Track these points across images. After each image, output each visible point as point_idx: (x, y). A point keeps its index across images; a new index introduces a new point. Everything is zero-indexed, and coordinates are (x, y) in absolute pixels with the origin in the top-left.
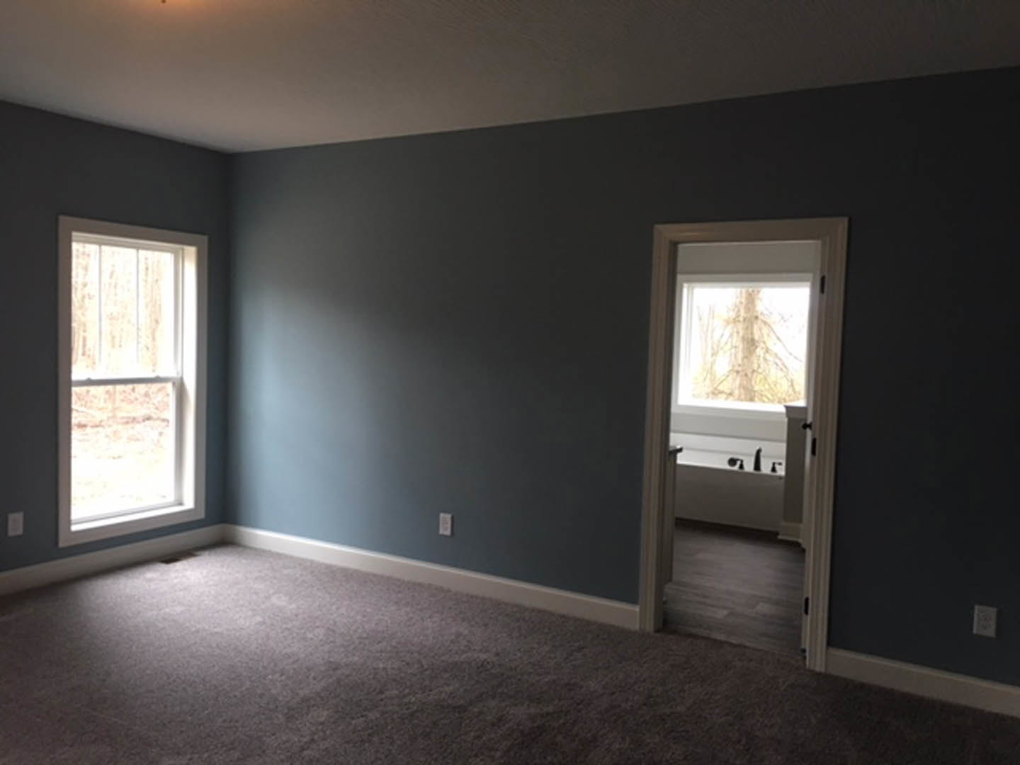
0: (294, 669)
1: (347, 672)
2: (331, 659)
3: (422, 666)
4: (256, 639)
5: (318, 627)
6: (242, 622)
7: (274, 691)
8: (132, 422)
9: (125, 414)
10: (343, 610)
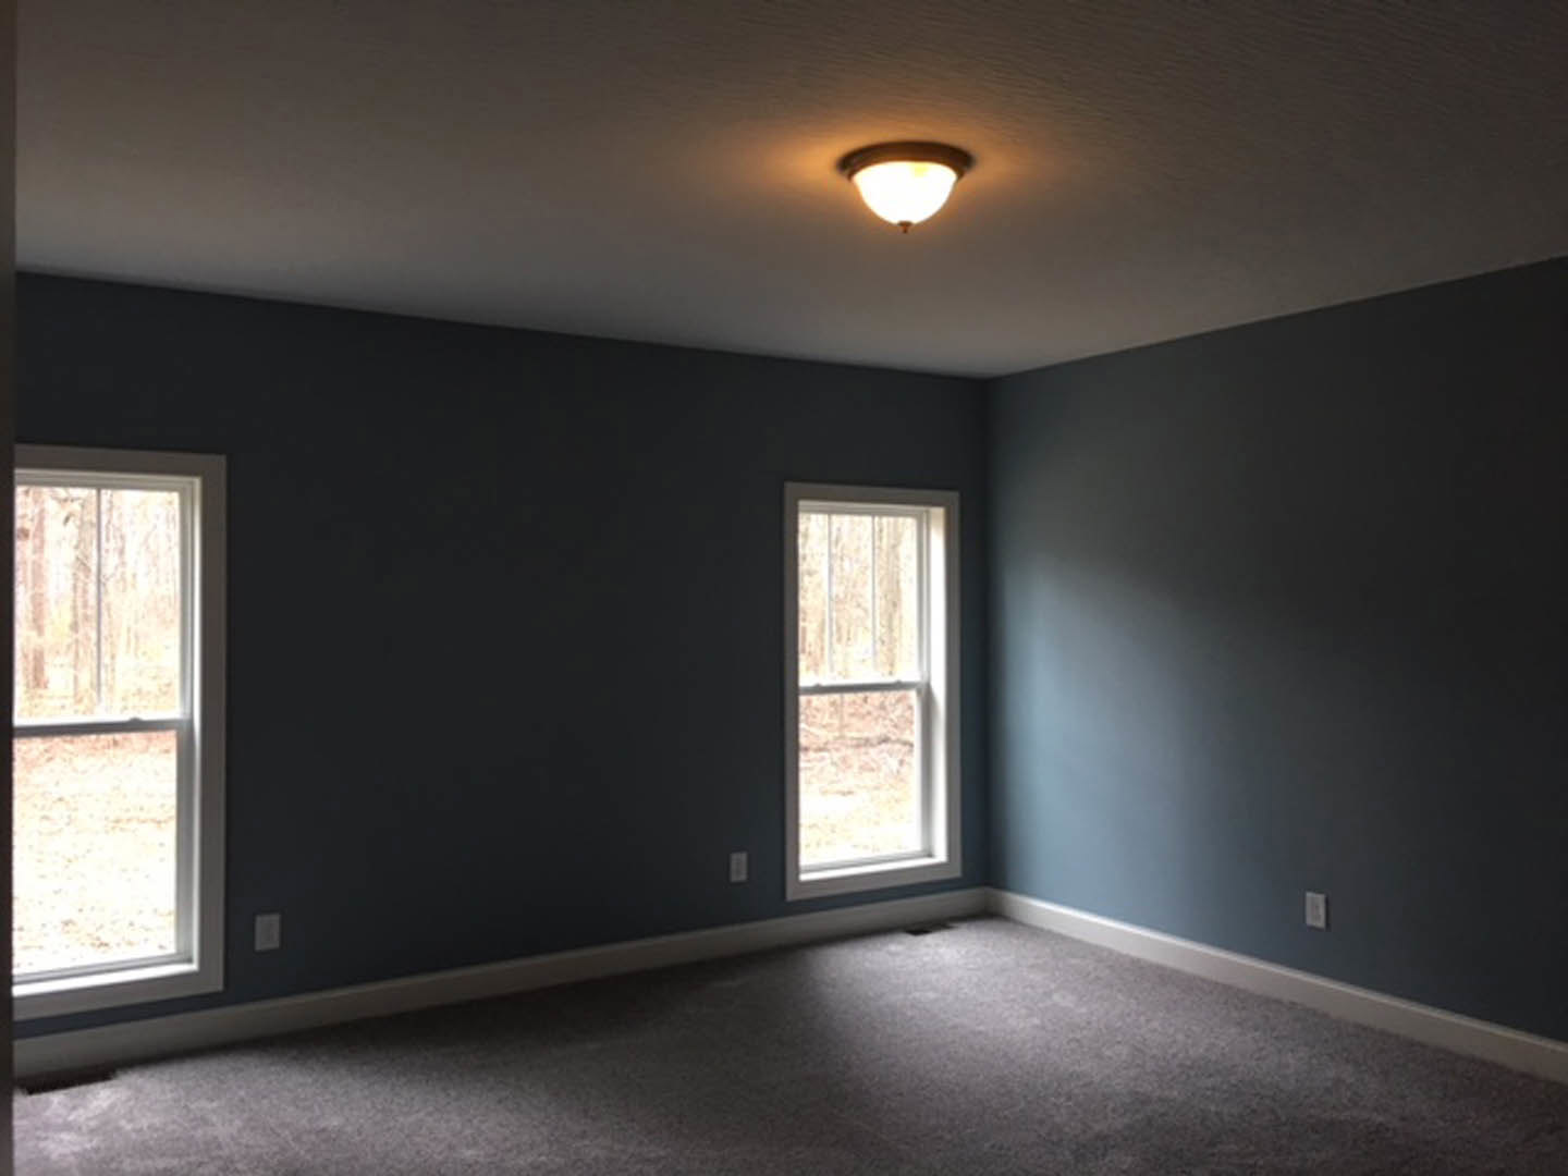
0: (1085, 1094)
1: (1162, 1110)
2: (1139, 1089)
3: (1278, 1118)
4: (1032, 1048)
5: (1119, 1043)
6: (1012, 1022)
7: (1058, 1119)
8: (865, 745)
9: (855, 734)
10: (1155, 1024)
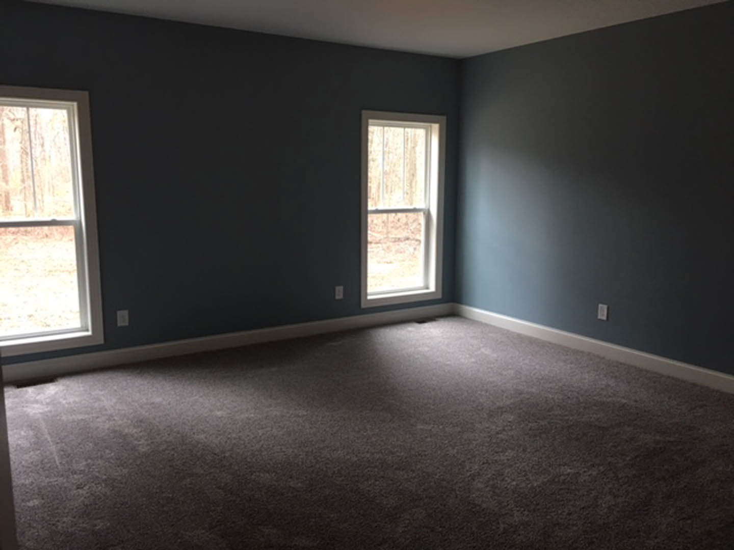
0: (494, 390)
1: (528, 397)
2: (517, 388)
3: (579, 401)
4: (472, 371)
5: (510, 369)
6: (463, 360)
7: (481, 400)
8: (398, 241)
9: (393, 236)
10: (527, 361)
